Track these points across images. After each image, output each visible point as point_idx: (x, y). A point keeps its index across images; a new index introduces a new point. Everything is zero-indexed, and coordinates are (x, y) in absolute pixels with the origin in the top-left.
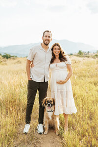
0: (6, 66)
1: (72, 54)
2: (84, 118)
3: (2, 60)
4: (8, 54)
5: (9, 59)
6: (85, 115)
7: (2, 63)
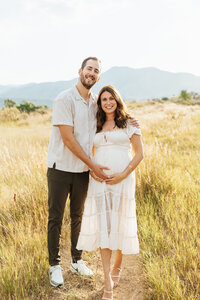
0: (26, 129)
1: (165, 99)
2: (189, 233)
3: (18, 116)
4: (29, 102)
5: (32, 113)
6: (193, 227)
7: (19, 122)
